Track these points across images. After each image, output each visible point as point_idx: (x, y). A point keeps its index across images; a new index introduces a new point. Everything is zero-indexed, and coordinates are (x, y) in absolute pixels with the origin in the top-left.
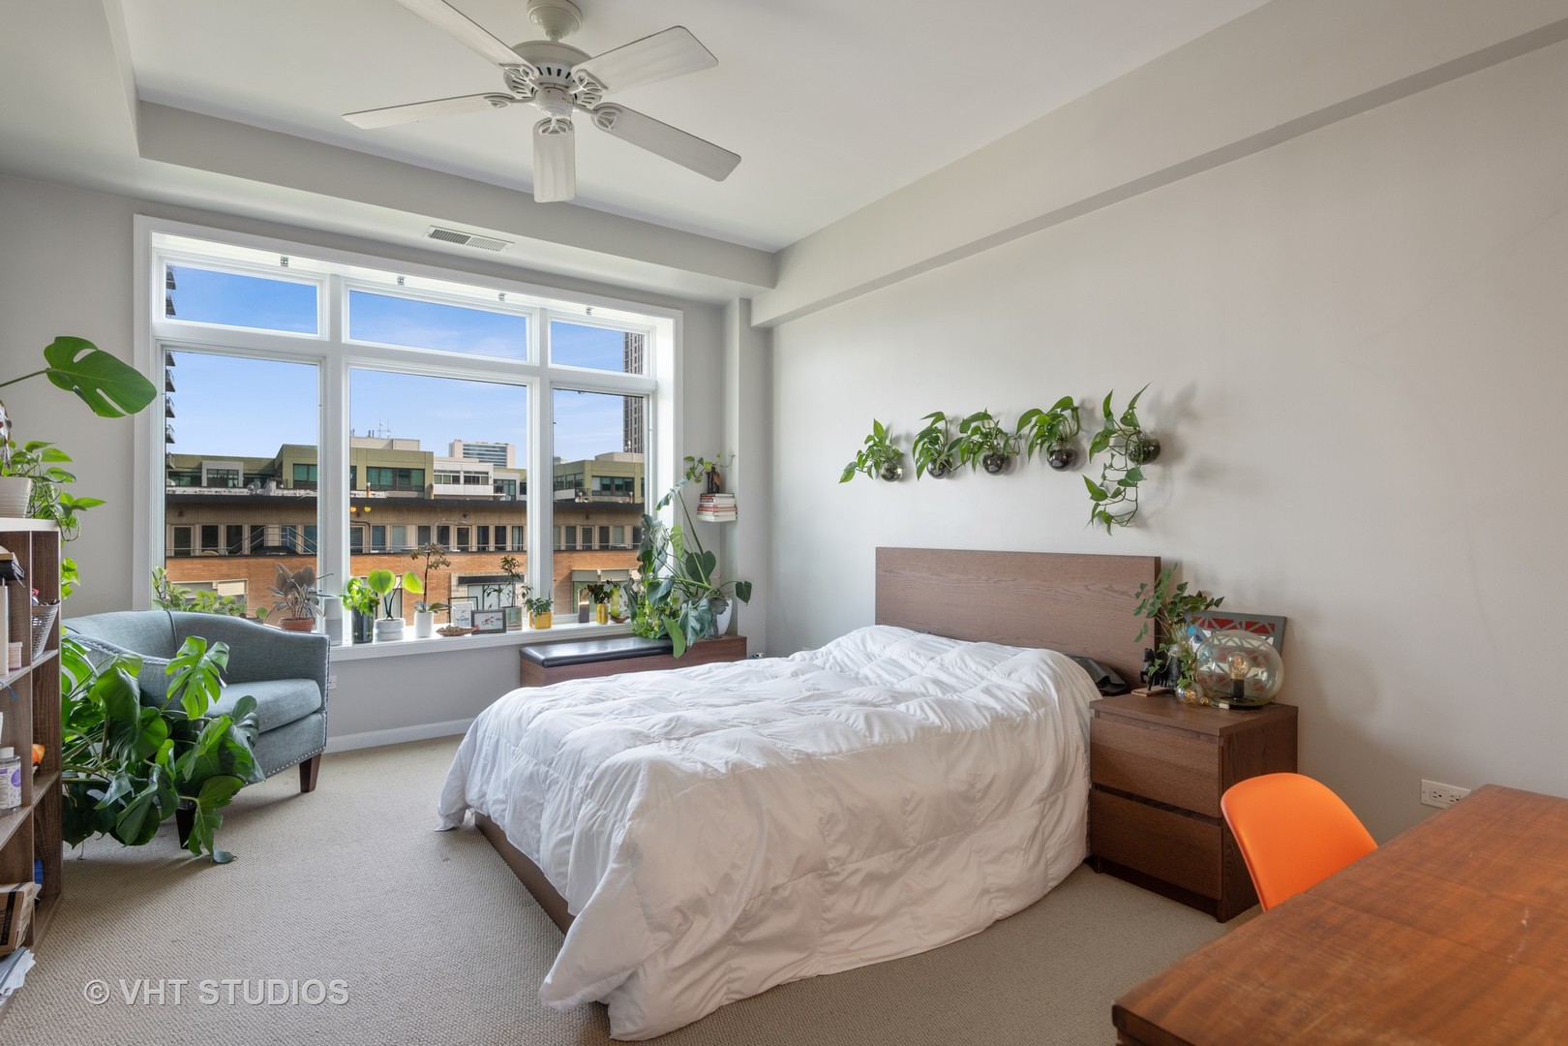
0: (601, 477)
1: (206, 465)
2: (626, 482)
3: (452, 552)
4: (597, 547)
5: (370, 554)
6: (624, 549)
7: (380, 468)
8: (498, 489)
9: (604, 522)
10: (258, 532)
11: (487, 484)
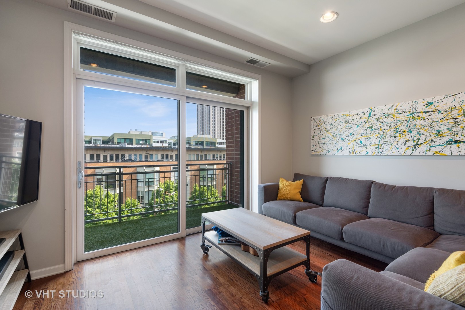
0: (195, 141)
1: (93, 138)
2: (202, 143)
3: (169, 161)
4: (204, 160)
5: (150, 161)
6: (211, 160)
7: (139, 139)
8: (169, 144)
9: (206, 153)
10: (123, 156)
11: (166, 143)
